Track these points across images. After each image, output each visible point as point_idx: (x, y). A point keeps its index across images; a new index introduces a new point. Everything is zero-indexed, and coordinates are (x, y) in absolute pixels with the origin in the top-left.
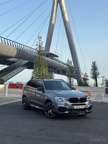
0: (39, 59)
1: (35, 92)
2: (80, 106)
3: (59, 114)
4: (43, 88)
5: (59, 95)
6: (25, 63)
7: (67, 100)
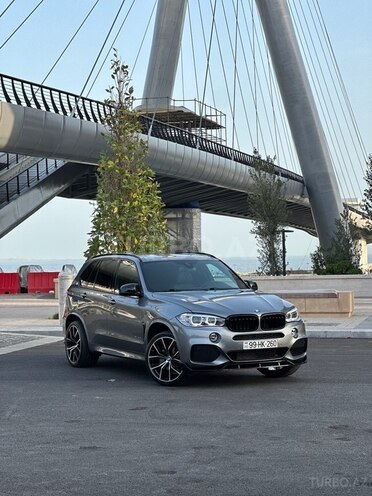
0: (120, 164)
1: (113, 303)
2: (263, 340)
3: (193, 367)
4: (139, 288)
5: (192, 309)
6: (52, 170)
7: (218, 323)
